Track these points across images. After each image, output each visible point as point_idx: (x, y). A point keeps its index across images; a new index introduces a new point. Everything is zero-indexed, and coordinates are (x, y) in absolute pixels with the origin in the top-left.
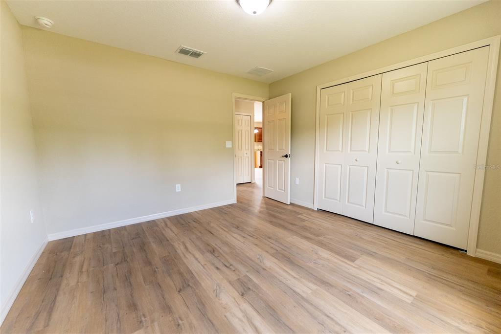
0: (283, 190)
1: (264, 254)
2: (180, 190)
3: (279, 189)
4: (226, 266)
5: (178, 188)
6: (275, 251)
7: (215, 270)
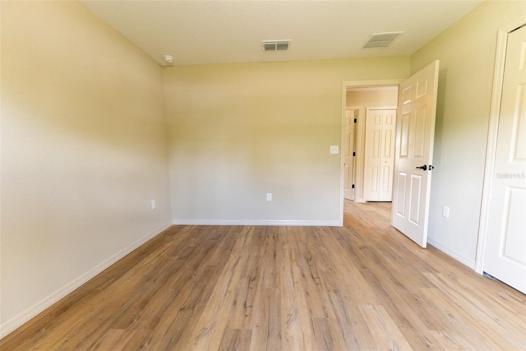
0: (416, 222)
1: (304, 313)
2: (271, 200)
3: (411, 219)
5: (269, 197)
6: (323, 316)
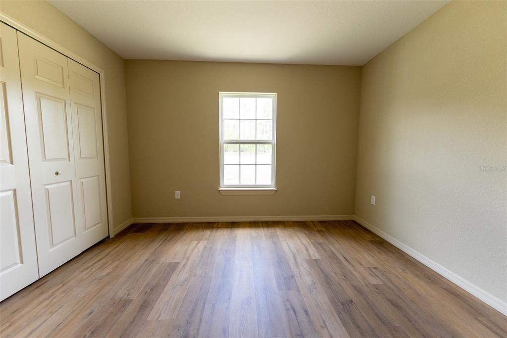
4: (294, 311)
7: (310, 311)
